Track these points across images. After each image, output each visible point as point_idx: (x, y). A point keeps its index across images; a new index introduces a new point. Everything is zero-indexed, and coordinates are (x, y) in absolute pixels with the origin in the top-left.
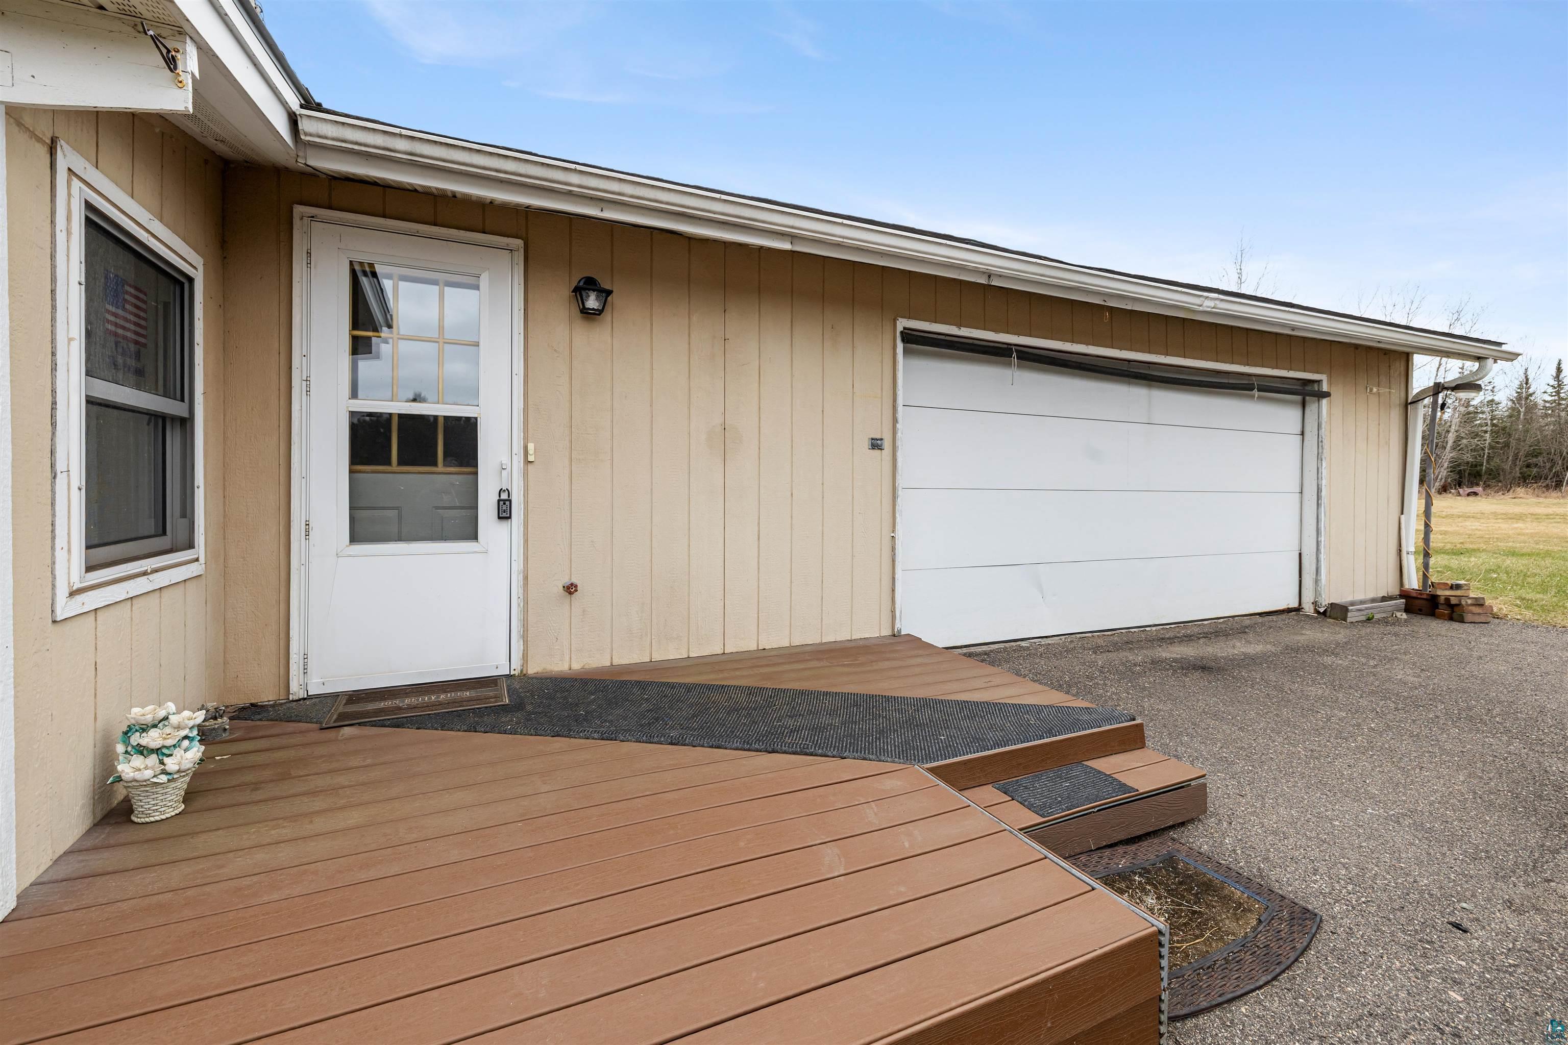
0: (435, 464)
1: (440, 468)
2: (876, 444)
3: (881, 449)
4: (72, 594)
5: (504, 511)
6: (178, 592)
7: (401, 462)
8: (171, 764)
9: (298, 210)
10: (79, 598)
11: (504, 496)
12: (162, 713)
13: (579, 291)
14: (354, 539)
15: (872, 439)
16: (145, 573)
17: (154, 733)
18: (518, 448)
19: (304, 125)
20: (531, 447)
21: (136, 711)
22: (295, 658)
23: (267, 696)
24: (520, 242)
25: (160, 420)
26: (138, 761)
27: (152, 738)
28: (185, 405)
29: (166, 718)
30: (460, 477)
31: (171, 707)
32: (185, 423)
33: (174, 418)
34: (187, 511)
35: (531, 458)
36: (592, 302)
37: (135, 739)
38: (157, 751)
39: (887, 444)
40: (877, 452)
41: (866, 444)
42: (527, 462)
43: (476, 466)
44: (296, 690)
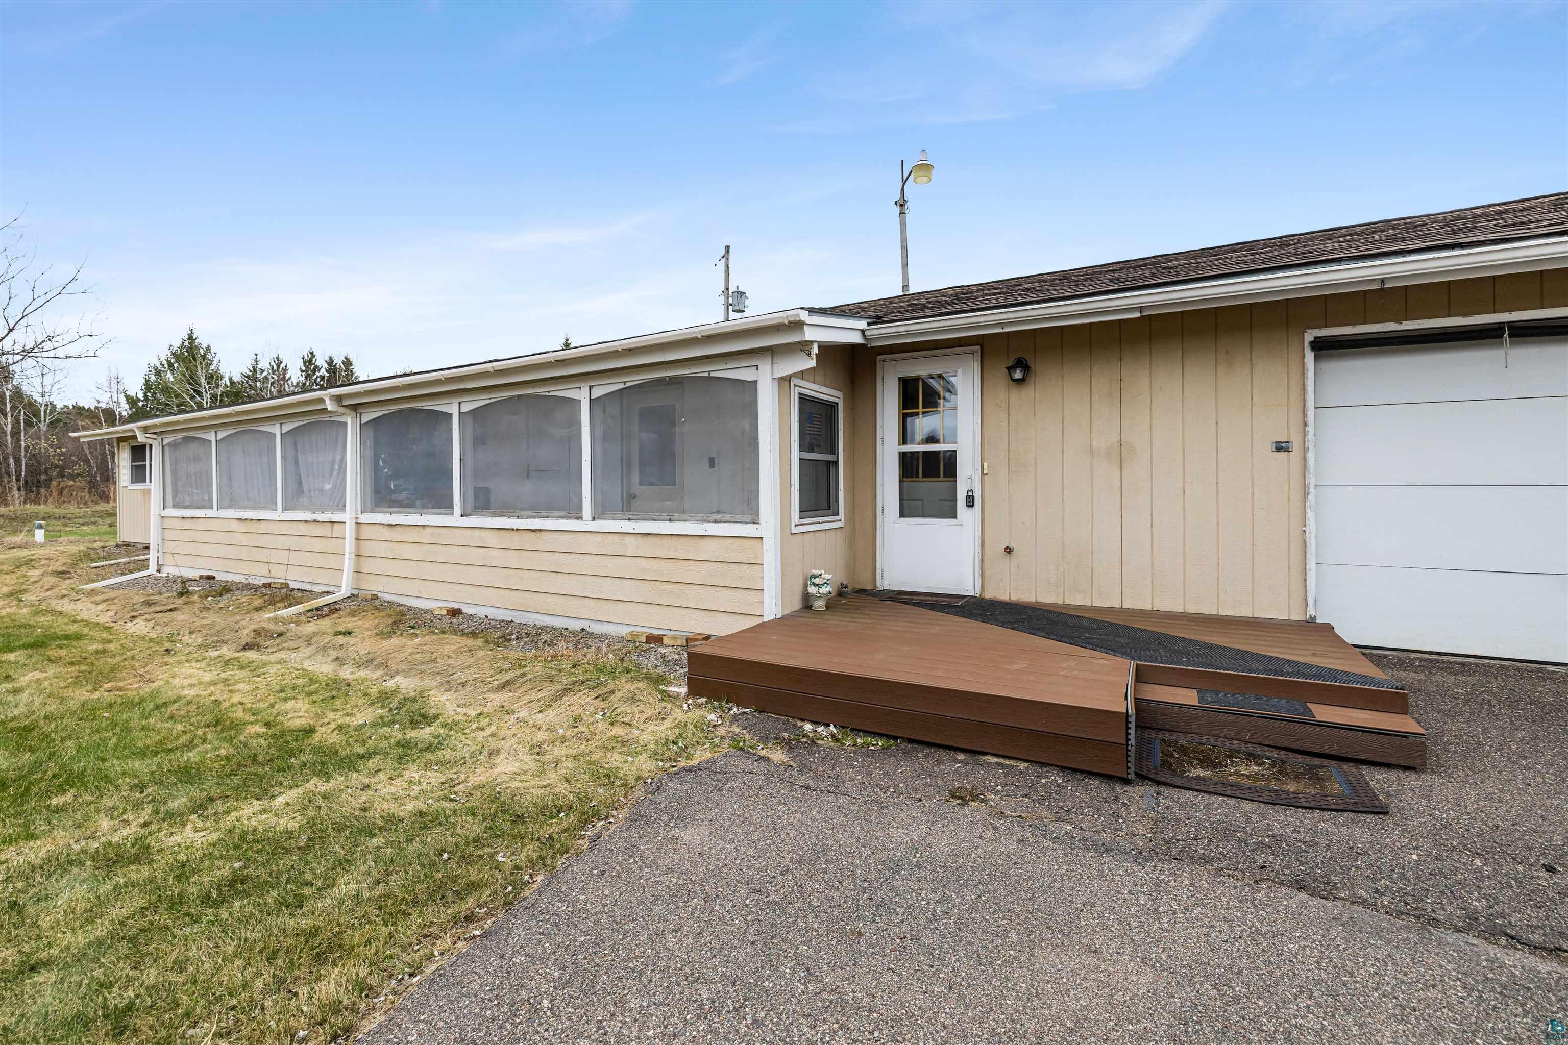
0: (939, 477)
1: (942, 478)
2: (1281, 447)
3: (1289, 451)
4: (796, 526)
5: (970, 502)
6: (832, 532)
7: (924, 476)
8: (821, 591)
9: (879, 358)
10: (798, 527)
11: (970, 494)
12: (819, 573)
13: (1011, 369)
14: (902, 515)
15: (1276, 443)
16: (819, 523)
17: (817, 579)
18: (978, 466)
19: (867, 333)
20: (985, 465)
21: (813, 571)
22: (878, 571)
23: (869, 587)
24: (978, 347)
25: (828, 463)
26: (813, 587)
27: (817, 581)
28: (835, 456)
29: (821, 575)
30: (948, 483)
31: (823, 572)
32: (836, 463)
33: (833, 462)
34: (837, 501)
35: (986, 472)
36: (1018, 375)
37: (813, 580)
38: (817, 585)
39: (1296, 446)
40: (1283, 455)
41: (1270, 447)
42: (983, 474)
43: (956, 476)
44: (879, 587)
